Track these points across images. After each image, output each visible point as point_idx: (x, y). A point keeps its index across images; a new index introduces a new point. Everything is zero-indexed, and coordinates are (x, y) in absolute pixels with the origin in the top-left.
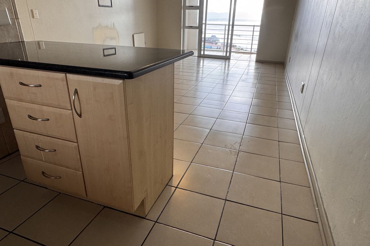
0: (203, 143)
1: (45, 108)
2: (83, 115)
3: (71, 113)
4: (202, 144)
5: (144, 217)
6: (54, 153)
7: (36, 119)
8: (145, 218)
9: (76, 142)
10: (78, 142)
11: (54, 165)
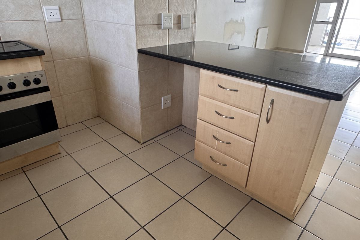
0: (344, 158)
1: (234, 109)
2: (271, 121)
3: (259, 117)
4: (343, 160)
5: (292, 220)
6: (228, 145)
7: (221, 115)
8: (292, 222)
9: (254, 141)
10: (255, 141)
11: (224, 155)
